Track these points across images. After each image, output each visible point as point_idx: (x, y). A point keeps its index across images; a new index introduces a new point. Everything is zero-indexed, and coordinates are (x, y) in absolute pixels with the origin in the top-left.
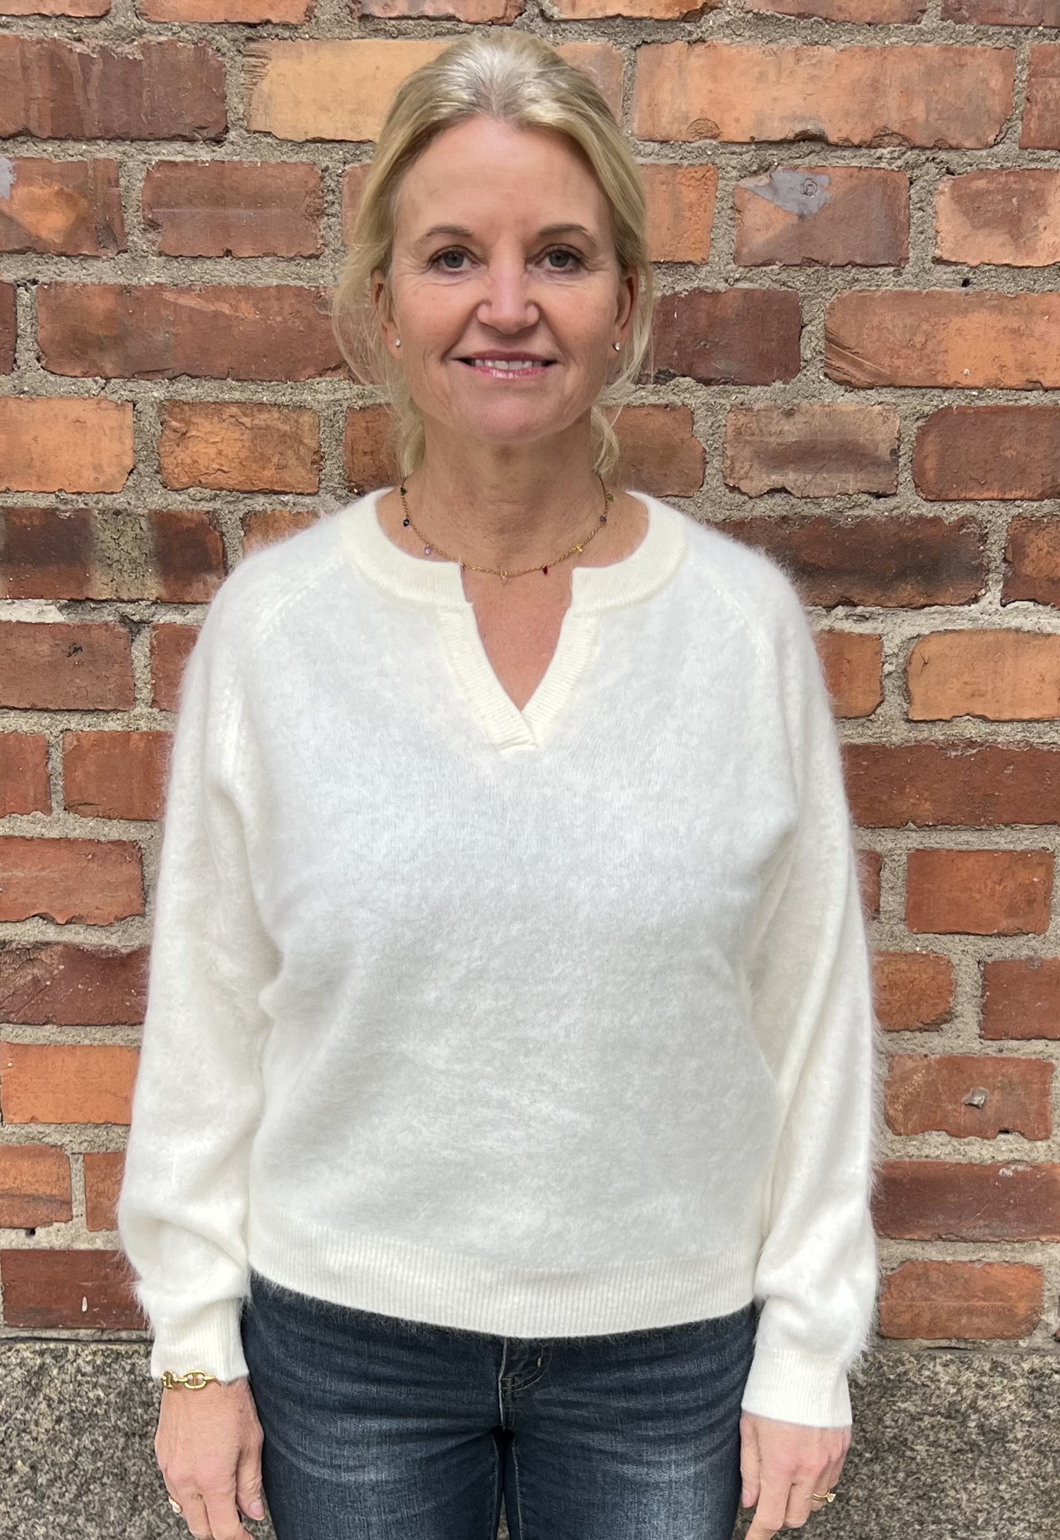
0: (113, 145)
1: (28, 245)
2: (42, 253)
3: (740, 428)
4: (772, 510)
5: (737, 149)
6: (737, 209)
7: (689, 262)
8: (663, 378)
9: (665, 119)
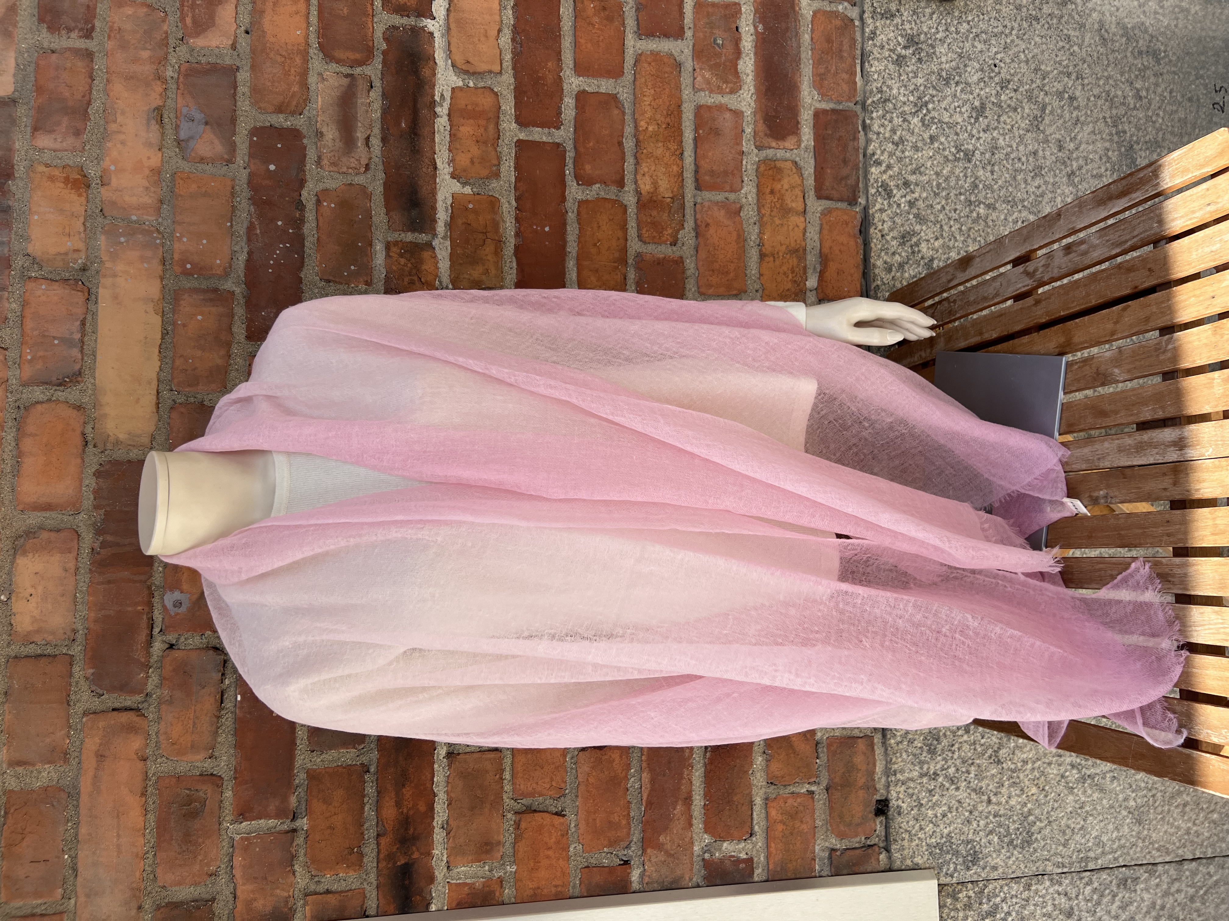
3: (331, 163)
4: (379, 146)
5: (166, 158)
6: (202, 160)
7: (233, 188)
8: (300, 206)
9: (147, 200)
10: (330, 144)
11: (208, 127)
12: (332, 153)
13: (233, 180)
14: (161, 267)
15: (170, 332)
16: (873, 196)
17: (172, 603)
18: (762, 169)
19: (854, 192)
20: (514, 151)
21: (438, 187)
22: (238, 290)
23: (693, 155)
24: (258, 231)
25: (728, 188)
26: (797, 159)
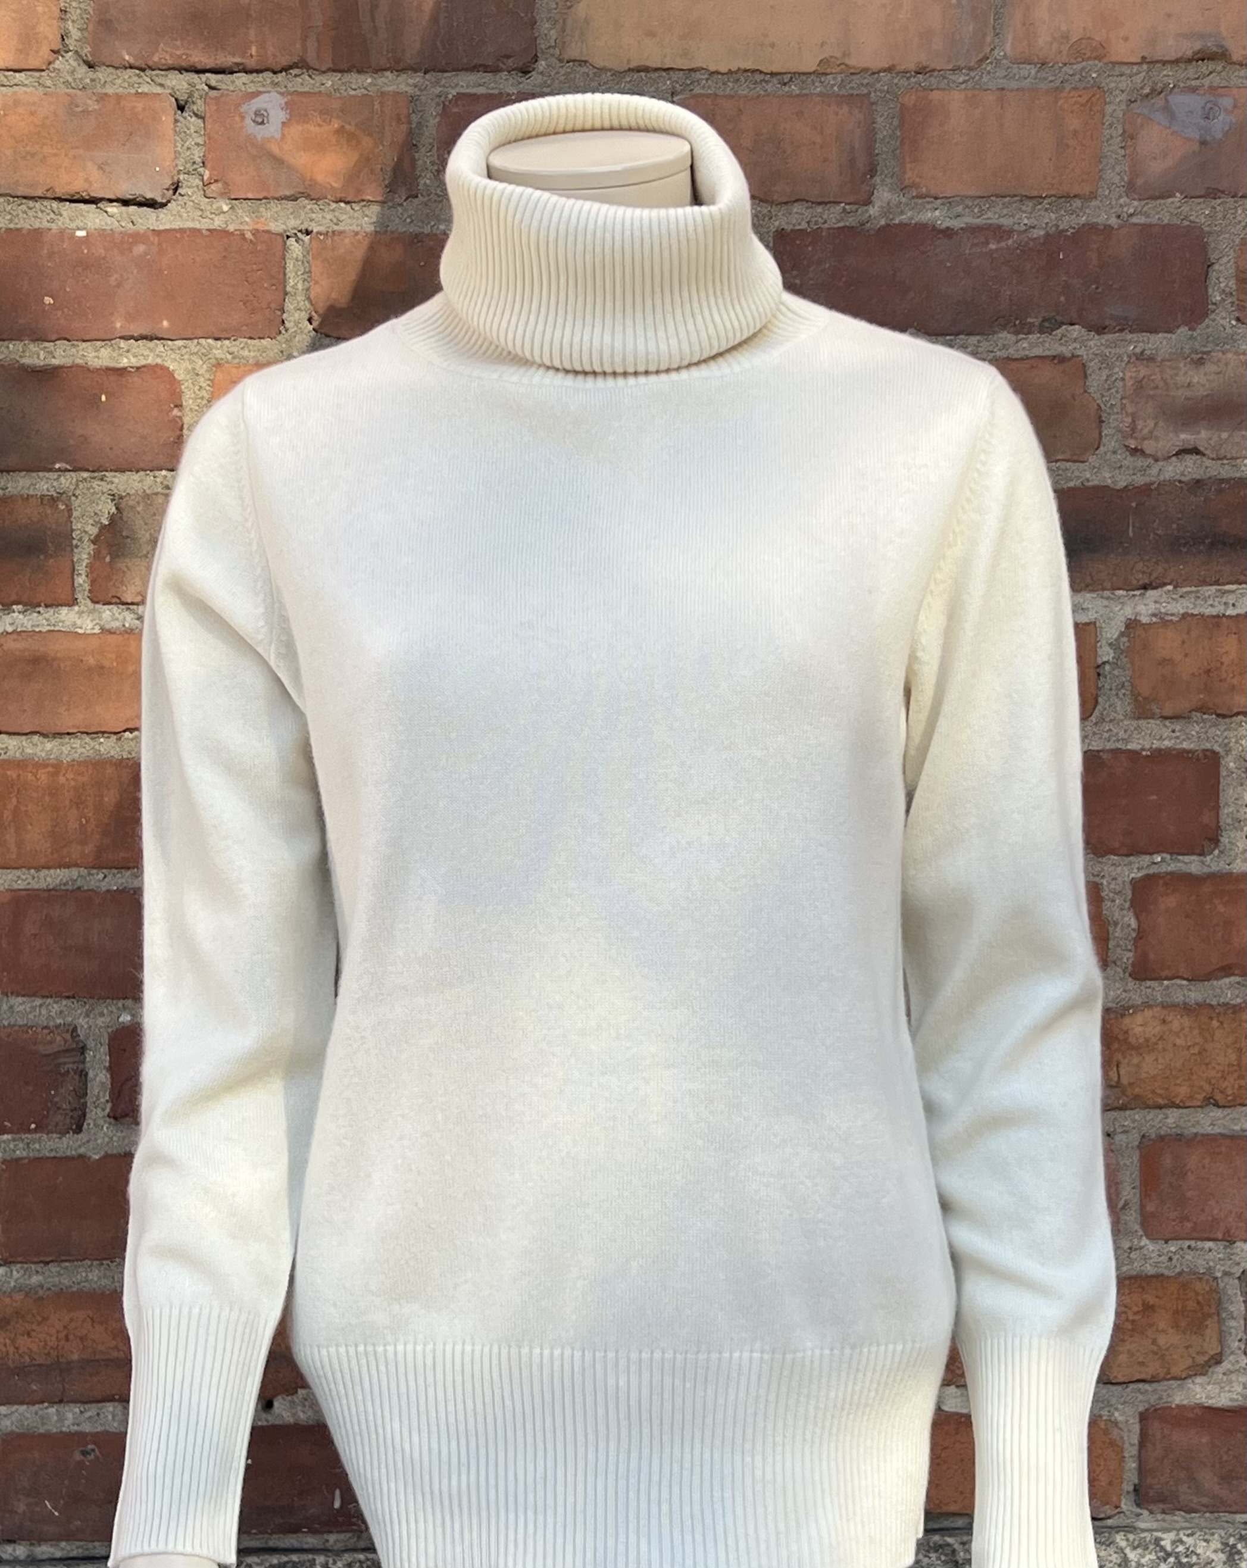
0: (403, 77)
1: (302, 190)
2: (318, 199)
3: (1140, 382)
4: (1183, 474)
5: (1127, 70)
6: (1129, 136)
7: (1075, 196)
8: (1049, 326)
9: (1043, 39)
10: (1180, 379)
11: (1196, 147)
12: (1161, 384)
13: (1093, 196)
14: (912, 67)
15: (787, 89)
16: (1157, 1541)
17: (264, 106)
18: (1199, 1286)
19: (1163, 1500)
20: (1192, 746)
21: (1107, 593)
22: (873, 211)
23: (1217, 1130)
24: (992, 246)
25: (1150, 1208)
26: (1226, 1365)
